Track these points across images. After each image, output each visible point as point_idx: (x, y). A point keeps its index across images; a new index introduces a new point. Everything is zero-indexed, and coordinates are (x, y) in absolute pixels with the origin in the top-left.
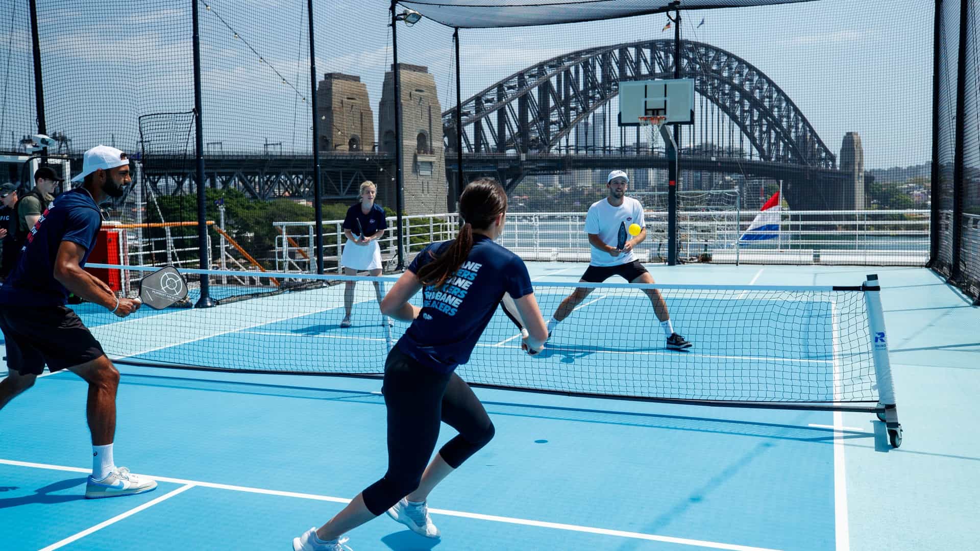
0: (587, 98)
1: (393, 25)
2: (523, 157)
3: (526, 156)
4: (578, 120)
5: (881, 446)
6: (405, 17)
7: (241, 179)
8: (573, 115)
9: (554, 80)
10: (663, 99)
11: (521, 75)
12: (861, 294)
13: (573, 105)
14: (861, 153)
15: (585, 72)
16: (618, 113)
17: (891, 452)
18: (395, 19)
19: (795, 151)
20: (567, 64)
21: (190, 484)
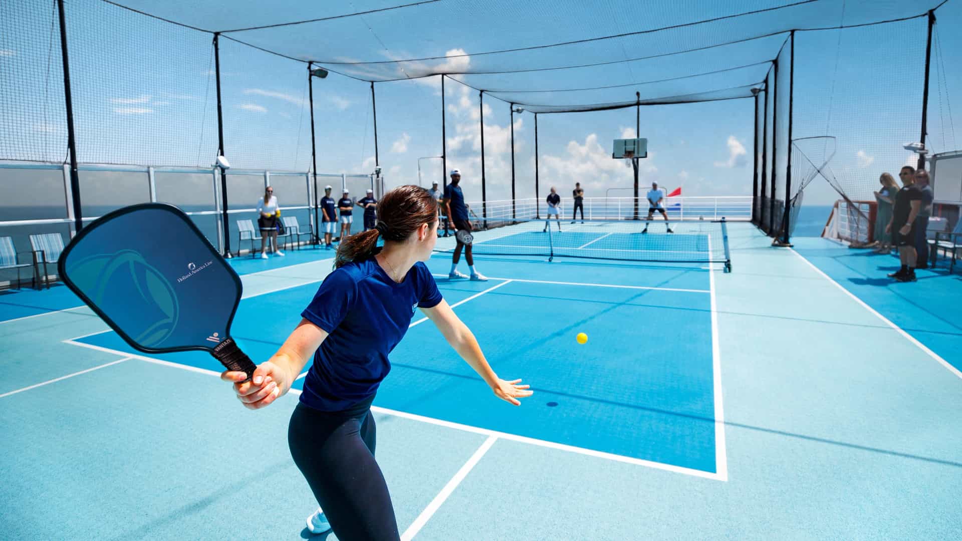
1: (512, 114)
5: (725, 271)
6: (518, 111)
10: (633, 146)
12: (720, 223)
16: (612, 153)
17: (728, 274)
18: (512, 111)
21: (510, 280)
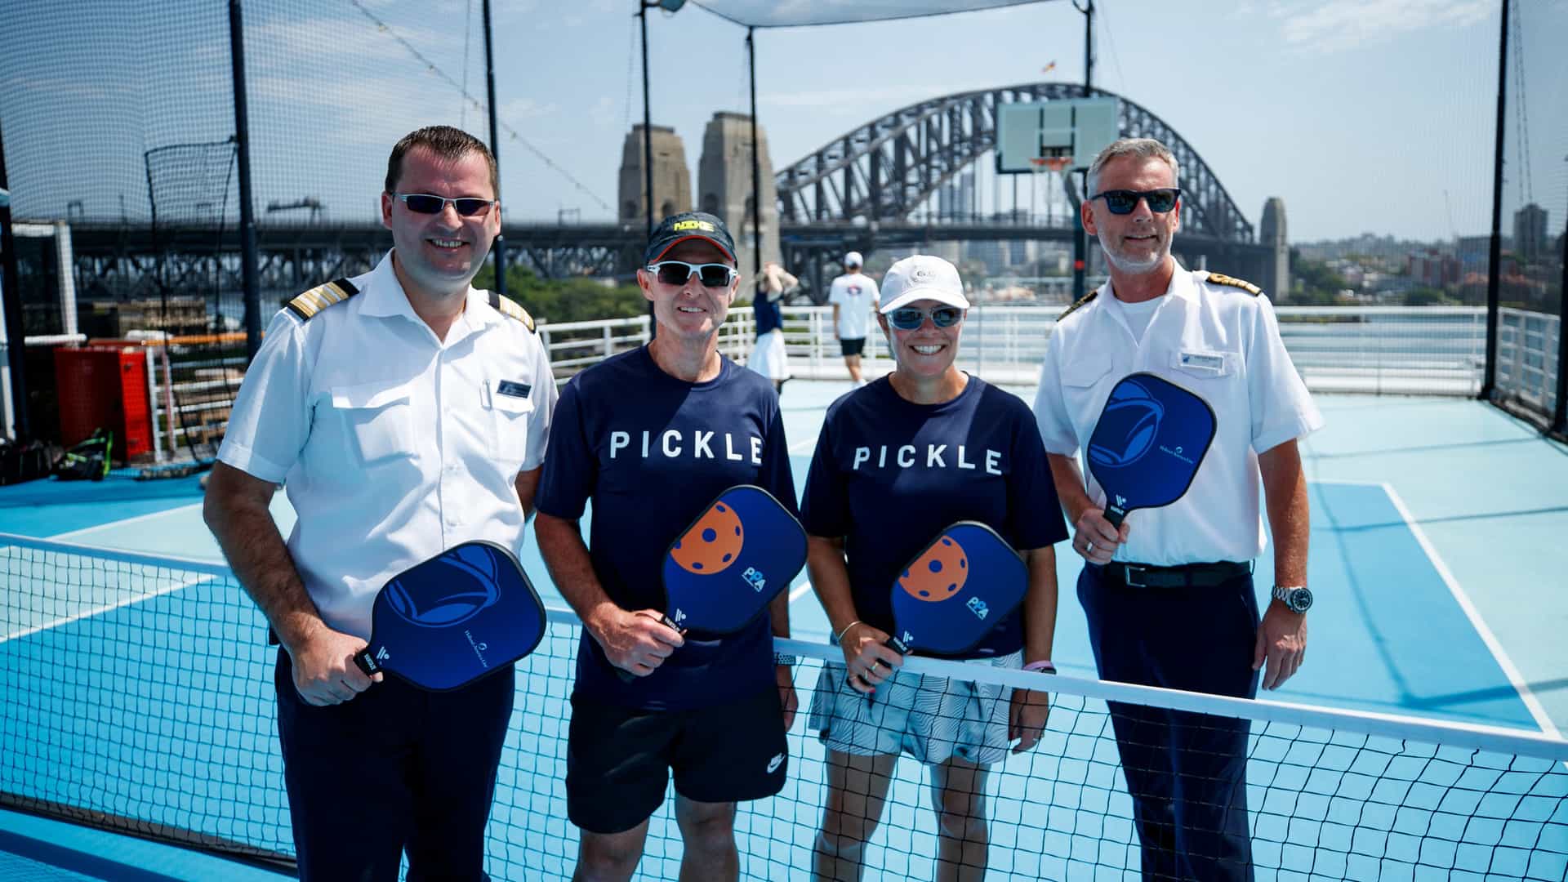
0: (953, 154)
1: (642, 14)
2: (875, 226)
3: (880, 225)
4: (941, 181)
7: (530, 253)
8: (936, 176)
9: (912, 133)
10: (1068, 130)
11: (872, 127)
13: (935, 162)
14: (1284, 222)
15: (952, 120)
18: (644, 4)
19: (1204, 220)
20: (928, 111)
